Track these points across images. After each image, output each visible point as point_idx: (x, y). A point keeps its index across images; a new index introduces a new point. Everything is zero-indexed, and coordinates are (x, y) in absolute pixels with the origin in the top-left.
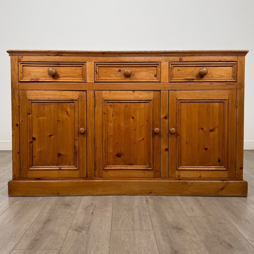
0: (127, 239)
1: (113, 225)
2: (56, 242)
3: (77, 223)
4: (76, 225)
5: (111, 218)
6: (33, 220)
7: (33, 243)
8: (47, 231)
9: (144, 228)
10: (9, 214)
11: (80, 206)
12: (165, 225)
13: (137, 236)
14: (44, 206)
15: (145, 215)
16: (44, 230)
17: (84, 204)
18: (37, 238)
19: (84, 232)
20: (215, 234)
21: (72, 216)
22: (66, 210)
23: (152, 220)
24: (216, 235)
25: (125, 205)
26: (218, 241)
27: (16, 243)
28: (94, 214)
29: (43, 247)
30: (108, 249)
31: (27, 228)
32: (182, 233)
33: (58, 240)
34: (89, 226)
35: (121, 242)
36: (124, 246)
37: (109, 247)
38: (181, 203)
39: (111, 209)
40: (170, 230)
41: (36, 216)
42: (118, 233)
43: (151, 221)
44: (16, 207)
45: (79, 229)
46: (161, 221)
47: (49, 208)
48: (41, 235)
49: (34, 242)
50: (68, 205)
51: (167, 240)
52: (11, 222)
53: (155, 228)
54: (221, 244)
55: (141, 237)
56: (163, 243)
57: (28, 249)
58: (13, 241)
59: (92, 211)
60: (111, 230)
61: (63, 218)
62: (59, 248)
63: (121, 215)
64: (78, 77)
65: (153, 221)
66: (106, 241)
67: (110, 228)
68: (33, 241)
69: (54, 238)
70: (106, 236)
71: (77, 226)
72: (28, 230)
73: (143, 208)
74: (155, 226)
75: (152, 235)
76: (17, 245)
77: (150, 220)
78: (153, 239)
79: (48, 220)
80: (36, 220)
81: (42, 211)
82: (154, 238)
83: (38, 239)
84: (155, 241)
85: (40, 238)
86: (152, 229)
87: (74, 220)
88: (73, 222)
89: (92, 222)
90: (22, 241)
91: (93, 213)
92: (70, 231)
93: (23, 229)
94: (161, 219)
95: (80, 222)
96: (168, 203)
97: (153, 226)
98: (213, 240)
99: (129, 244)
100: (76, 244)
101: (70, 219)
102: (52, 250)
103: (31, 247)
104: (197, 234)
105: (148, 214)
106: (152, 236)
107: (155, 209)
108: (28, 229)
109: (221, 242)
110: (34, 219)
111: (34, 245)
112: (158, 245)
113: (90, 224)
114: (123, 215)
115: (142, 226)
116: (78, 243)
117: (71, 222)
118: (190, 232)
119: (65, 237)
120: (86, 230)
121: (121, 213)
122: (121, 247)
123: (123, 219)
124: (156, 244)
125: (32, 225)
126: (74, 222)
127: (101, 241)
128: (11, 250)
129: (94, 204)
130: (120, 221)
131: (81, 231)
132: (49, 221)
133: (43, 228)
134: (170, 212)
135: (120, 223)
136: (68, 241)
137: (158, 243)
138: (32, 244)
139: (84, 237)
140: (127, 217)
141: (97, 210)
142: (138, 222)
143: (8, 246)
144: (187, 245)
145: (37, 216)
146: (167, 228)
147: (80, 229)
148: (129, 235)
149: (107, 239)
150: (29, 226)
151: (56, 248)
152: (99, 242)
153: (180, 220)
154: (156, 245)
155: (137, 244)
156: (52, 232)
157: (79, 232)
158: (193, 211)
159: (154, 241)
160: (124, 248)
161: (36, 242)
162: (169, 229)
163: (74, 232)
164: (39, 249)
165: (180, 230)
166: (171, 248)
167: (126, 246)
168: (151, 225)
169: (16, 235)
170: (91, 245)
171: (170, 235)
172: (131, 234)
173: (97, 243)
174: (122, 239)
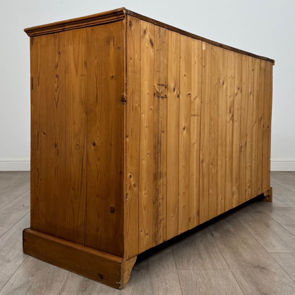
0: (200, 279)
9: (218, 267)
12: (243, 264)
13: (211, 276)
15: (214, 251)
19: (143, 271)
27: (63, 284)
29: (97, 290)
30: (180, 291)
32: (267, 272)
35: (194, 283)
36: (199, 288)
37: (181, 289)
38: (256, 237)
40: (251, 270)
42: (187, 273)
43: (224, 259)
46: (237, 258)
49: (85, 283)
51: (250, 281)
53: (231, 267)
55: (216, 277)
56: (247, 285)
57: (80, 291)
58: (58, 282)
65: (226, 259)
68: (83, 282)
70: (173, 276)
74: (230, 264)
76: (64, 286)
77: (222, 258)
78: (233, 280)
82: (234, 278)
84: (236, 282)
86: (228, 268)
90: (69, 282)
94: (236, 256)
96: (239, 237)
97: (228, 265)
99: (205, 286)
103: (83, 289)
104: (286, 274)
105: (217, 250)
106: (230, 276)
107: (226, 245)
111: (85, 286)
112: (241, 286)
115: (215, 264)
118: (277, 272)
120: (145, 269)
121: (183, 249)
122: (195, 290)
123: (188, 256)
124: (238, 285)
127: (167, 281)
128: (59, 292)
130: (185, 258)
131: (139, 270)
134: (246, 248)
135: (186, 261)
137: (240, 285)
142: (208, 260)
143: (54, 287)
144: (277, 287)
146: (247, 267)
147: (137, 267)
149: (174, 280)
152: (166, 283)
153: (261, 258)
154: (239, 287)
155: (214, 286)
158: (273, 246)
159: (235, 282)
160: (199, 291)
161: (87, 283)
162: (249, 268)
164: (93, 291)
165: (264, 270)
166: (258, 290)
167: (200, 287)
168: (226, 264)
169: (59, 275)
170: (157, 287)
171: (253, 275)
172: (203, 273)
173: (164, 284)
174: (193, 279)
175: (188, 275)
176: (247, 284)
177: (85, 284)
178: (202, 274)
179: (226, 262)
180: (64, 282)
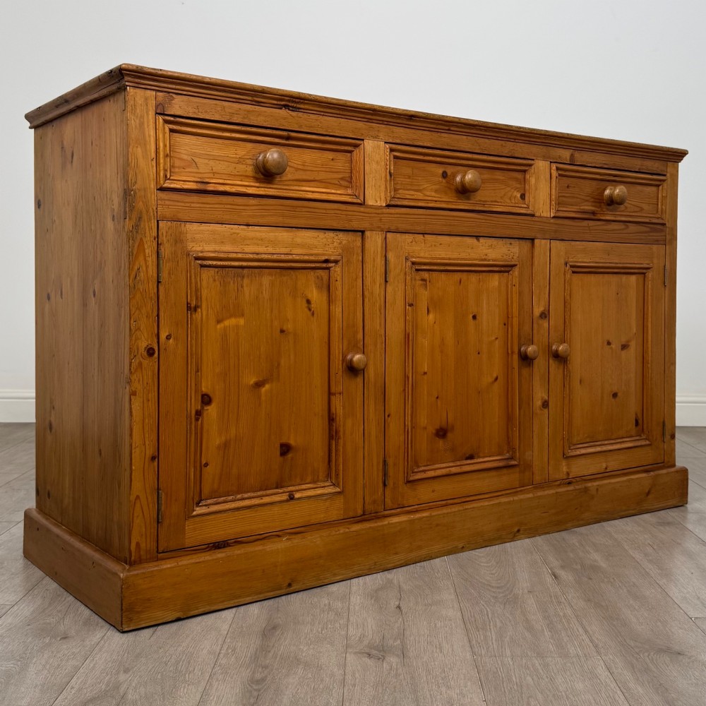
0: (529, 678)
1: (474, 643)
2: (321, 687)
3: (364, 636)
4: (360, 640)
5: (460, 623)
6: (224, 628)
7: (250, 688)
8: (279, 657)
9: (572, 651)
12: (632, 643)
13: (555, 671)
15: (561, 614)
16: (271, 654)
18: (258, 676)
19: (393, 660)
21: (338, 615)
22: (316, 600)
23: (589, 629)
25: (490, 586)
27: (201, 689)
28: (404, 609)
31: (217, 649)
32: (688, 663)
33: (322, 680)
34: (403, 644)
35: (515, 687)
36: (528, 699)
37: (485, 701)
39: (453, 597)
40: (650, 657)
42: (498, 664)
43: (586, 632)
45: (374, 652)
46: (616, 631)
48: (266, 667)
49: (255, 688)
51: (649, 683)
53: (602, 651)
55: (568, 673)
56: (642, 692)
58: (189, 685)
59: (397, 603)
60: (474, 653)
61: (313, 620)
63: (488, 615)
64: (341, 186)
65: (591, 632)
66: (469, 684)
67: (468, 649)
68: (249, 684)
69: (310, 676)
70: (464, 670)
71: (366, 642)
72: (221, 655)
73: (551, 597)
74: (600, 645)
75: (601, 668)
76: (205, 693)
77: (581, 630)
78: (608, 681)
79: (269, 628)
80: (234, 626)
82: (611, 677)
83: (263, 680)
84: (615, 684)
85: (266, 677)
86: (595, 654)
87: (351, 629)
88: (349, 632)
89: (407, 633)
90: (215, 683)
91: (399, 607)
93: (204, 652)
94: (614, 626)
95: (371, 632)
96: (621, 581)
97: (596, 646)
99: (542, 693)
100: (380, 691)
101: (337, 625)
103: (252, 700)
105: (569, 611)
106: (601, 671)
107: (589, 600)
108: (218, 651)
111: (255, 694)
112: (626, 694)
113: (402, 635)
114: (496, 615)
115: (563, 644)
116: (388, 690)
117: (343, 633)
119: (341, 672)
120: (398, 656)
121: (489, 610)
122: (519, 701)
123: (498, 627)
124: (619, 692)
125: (228, 640)
126: (351, 631)
127: (452, 683)
129: (395, 582)
130: (492, 630)
131: (384, 657)
132: (274, 628)
133: (263, 650)
134: (637, 607)
135: (494, 637)
136: (355, 685)
137: (625, 691)
138: (251, 692)
139: (397, 675)
140: (510, 621)
141: (409, 600)
142: (547, 633)
143: (180, 697)
146: (640, 652)
147: (380, 651)
148: (532, 669)
149: (468, 680)
150: (220, 642)
152: (449, 687)
153: (673, 630)
154: (622, 697)
155: (564, 694)
156: (298, 660)
157: (379, 659)
158: (702, 603)
159: (613, 685)
161: (260, 687)
162: (646, 654)
163: (364, 659)
165: (681, 657)
167: (531, 697)
168: (591, 644)
169: (191, 669)
170: (428, 696)
171: (655, 670)
172: (537, 665)
173: (444, 689)
174: (514, 679)
175: (500, 669)
176: (640, 689)
177: (255, 690)
178: (533, 665)
179: (592, 641)
180: (203, 684)
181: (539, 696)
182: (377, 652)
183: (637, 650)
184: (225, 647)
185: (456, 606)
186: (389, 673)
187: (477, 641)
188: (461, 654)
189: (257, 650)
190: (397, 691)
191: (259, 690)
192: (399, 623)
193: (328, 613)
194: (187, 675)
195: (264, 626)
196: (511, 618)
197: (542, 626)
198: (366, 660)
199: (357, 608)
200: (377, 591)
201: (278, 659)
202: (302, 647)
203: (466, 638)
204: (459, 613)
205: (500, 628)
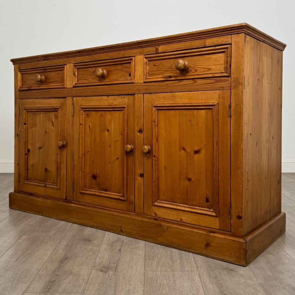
0: (165, 281)
1: (147, 265)
2: (77, 284)
3: (102, 262)
4: (100, 264)
5: (143, 256)
6: (46, 258)
7: (48, 284)
8: (64, 271)
9: (187, 269)
10: (15, 250)
11: (104, 242)
12: (213, 265)
13: (177, 278)
14: (59, 242)
16: (61, 270)
17: (109, 240)
18: (53, 279)
19: (111, 272)
20: (276, 276)
21: (94, 253)
22: (87, 247)
23: (196, 259)
24: (277, 278)
26: (280, 285)
27: (27, 285)
28: (122, 251)
29: (61, 290)
30: (142, 293)
31: (40, 267)
32: (234, 274)
33: (78, 281)
34: (117, 266)
35: (158, 285)
36: (162, 290)
37: (144, 291)
39: (144, 245)
40: (219, 272)
41: (49, 253)
42: (154, 275)
43: (195, 260)
44: (24, 243)
45: (104, 269)
47: (65, 243)
48: (57, 276)
49: (50, 284)
50: (89, 241)
52: (18, 260)
53: (199, 269)
54: (284, 288)
55: (182, 279)
57: (43, 292)
58: (23, 283)
59: (120, 248)
60: (145, 270)
61: (83, 255)
62: (81, 292)
63: (156, 253)
66: (139, 283)
67: (143, 268)
68: (48, 283)
69: (74, 279)
70: (139, 278)
71: (102, 265)
72: (40, 270)
74: (199, 266)
75: (197, 276)
76: (29, 287)
77: (193, 259)
78: (198, 282)
79: (64, 258)
80: (50, 258)
81: (57, 248)
82: (200, 280)
83: (54, 281)
84: (201, 284)
85: (56, 279)
86: (196, 270)
87: (97, 258)
88: (96, 261)
89: (120, 261)
90: (34, 282)
91: (120, 250)
92: (93, 271)
93: (34, 269)
95: (105, 260)
97: (197, 267)
98: (274, 283)
99: (169, 287)
100: (101, 286)
101: (92, 257)
102: (73, 294)
103: (47, 290)
104: (253, 277)
106: (197, 278)
109: (284, 286)
110: (48, 257)
111: (49, 287)
112: (204, 288)
113: (117, 263)
114: (159, 253)
115: (184, 266)
116: (104, 286)
117: (94, 261)
118: (244, 274)
119: (88, 278)
120: (113, 271)
121: (157, 251)
122: (158, 291)
123: (159, 257)
124: (201, 287)
125: (46, 264)
126: (98, 260)
127: (132, 283)
128: (22, 293)
129: (122, 239)
130: (156, 260)
131: (107, 271)
132: (66, 259)
133: (59, 268)
135: (156, 263)
136: (91, 284)
137: (204, 286)
138: (48, 286)
139: (111, 279)
140: (164, 256)
141: (125, 247)
142: (178, 261)
143: (18, 288)
144: (240, 289)
145: (51, 253)
146: (215, 269)
147: (106, 269)
148: (167, 277)
149: (139, 281)
150: (43, 264)
151: (78, 291)
152: (130, 285)
154: (202, 289)
155: (178, 288)
156: (71, 273)
157: (105, 272)
159: (200, 284)
160: (162, 292)
162: (218, 270)
163: (99, 272)
164: (56, 292)
165: (232, 272)
166: (221, 292)
167: (164, 289)
168: (195, 266)
169: (26, 276)
170: (120, 289)
171: (219, 277)
172: (170, 275)
173: (128, 286)
174: (159, 281)
175: (154, 277)
176: (211, 286)
177: (50, 285)
178: (169, 275)
179: (196, 264)
180: (29, 282)
181: (167, 288)
182: (105, 269)
183: (214, 269)
184: (44, 266)
185: (144, 249)
186: (107, 279)
187: (148, 264)
188: (139, 270)
189: (56, 268)
190: (108, 286)
191: (51, 285)
192: (118, 256)
193: (90, 252)
194: (24, 279)
195: (62, 258)
196: (165, 254)
197: (177, 258)
198: (100, 273)
199: (103, 250)
200: (113, 243)
201: (63, 272)
202: (75, 267)
203: (144, 263)
204: (144, 253)
205: (159, 259)
